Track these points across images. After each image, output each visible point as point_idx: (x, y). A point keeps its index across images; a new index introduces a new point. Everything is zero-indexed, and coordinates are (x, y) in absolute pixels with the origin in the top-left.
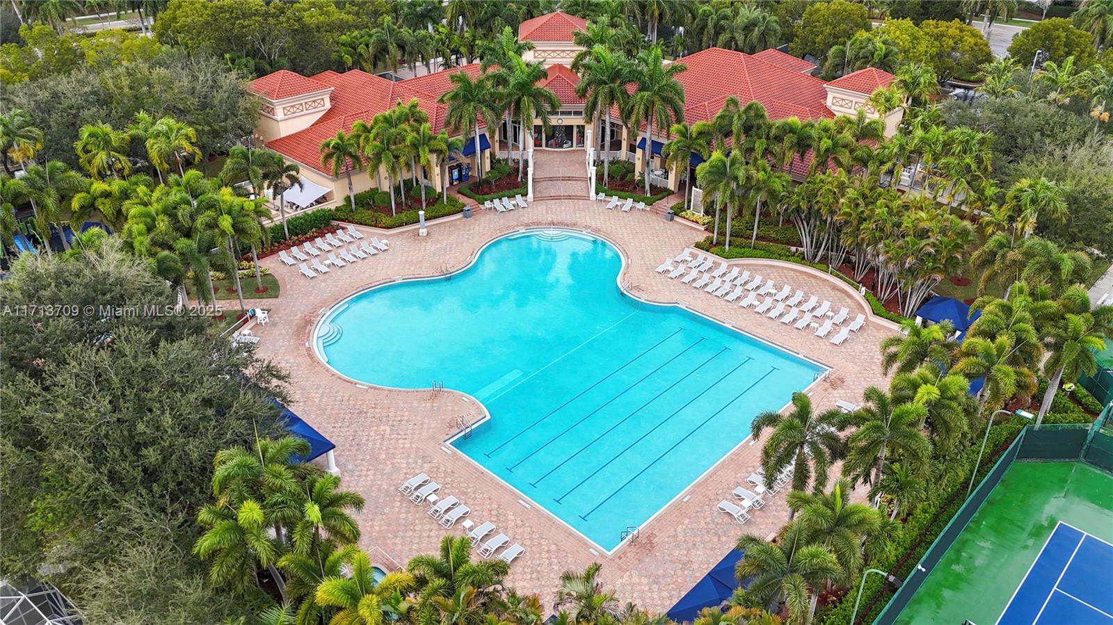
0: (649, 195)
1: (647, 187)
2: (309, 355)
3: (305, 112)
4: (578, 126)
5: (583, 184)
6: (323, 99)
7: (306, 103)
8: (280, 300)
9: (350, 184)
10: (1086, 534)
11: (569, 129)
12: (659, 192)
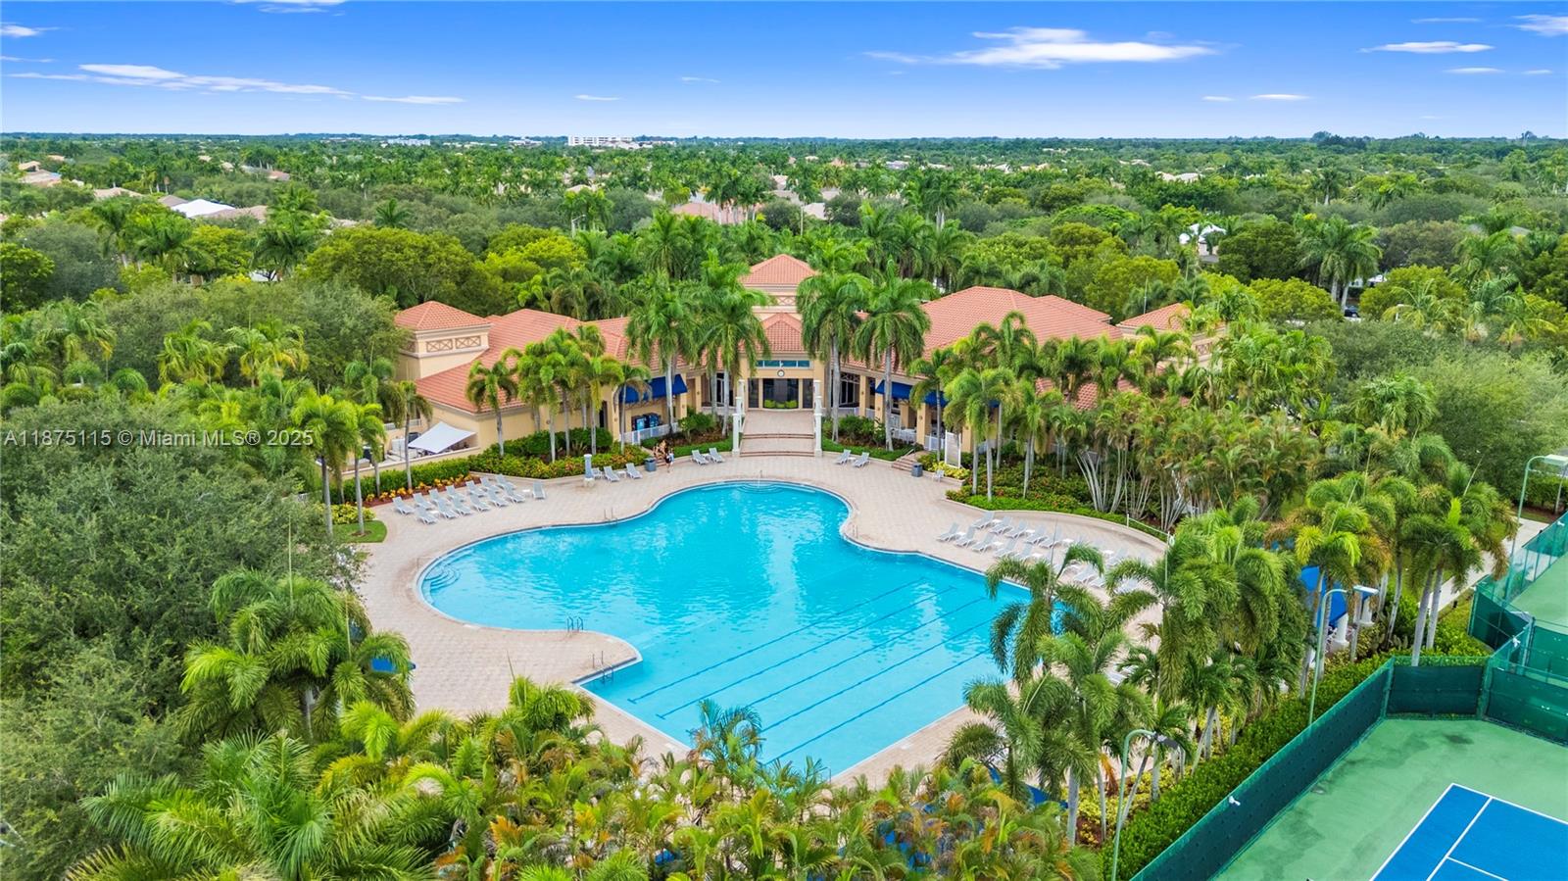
0: (891, 449)
1: (889, 440)
2: (408, 596)
3: (454, 350)
4: (804, 380)
5: (809, 441)
6: (479, 337)
7: (457, 339)
8: (384, 544)
9: (499, 423)
10: (1491, 798)
11: (792, 384)
12: (902, 446)
